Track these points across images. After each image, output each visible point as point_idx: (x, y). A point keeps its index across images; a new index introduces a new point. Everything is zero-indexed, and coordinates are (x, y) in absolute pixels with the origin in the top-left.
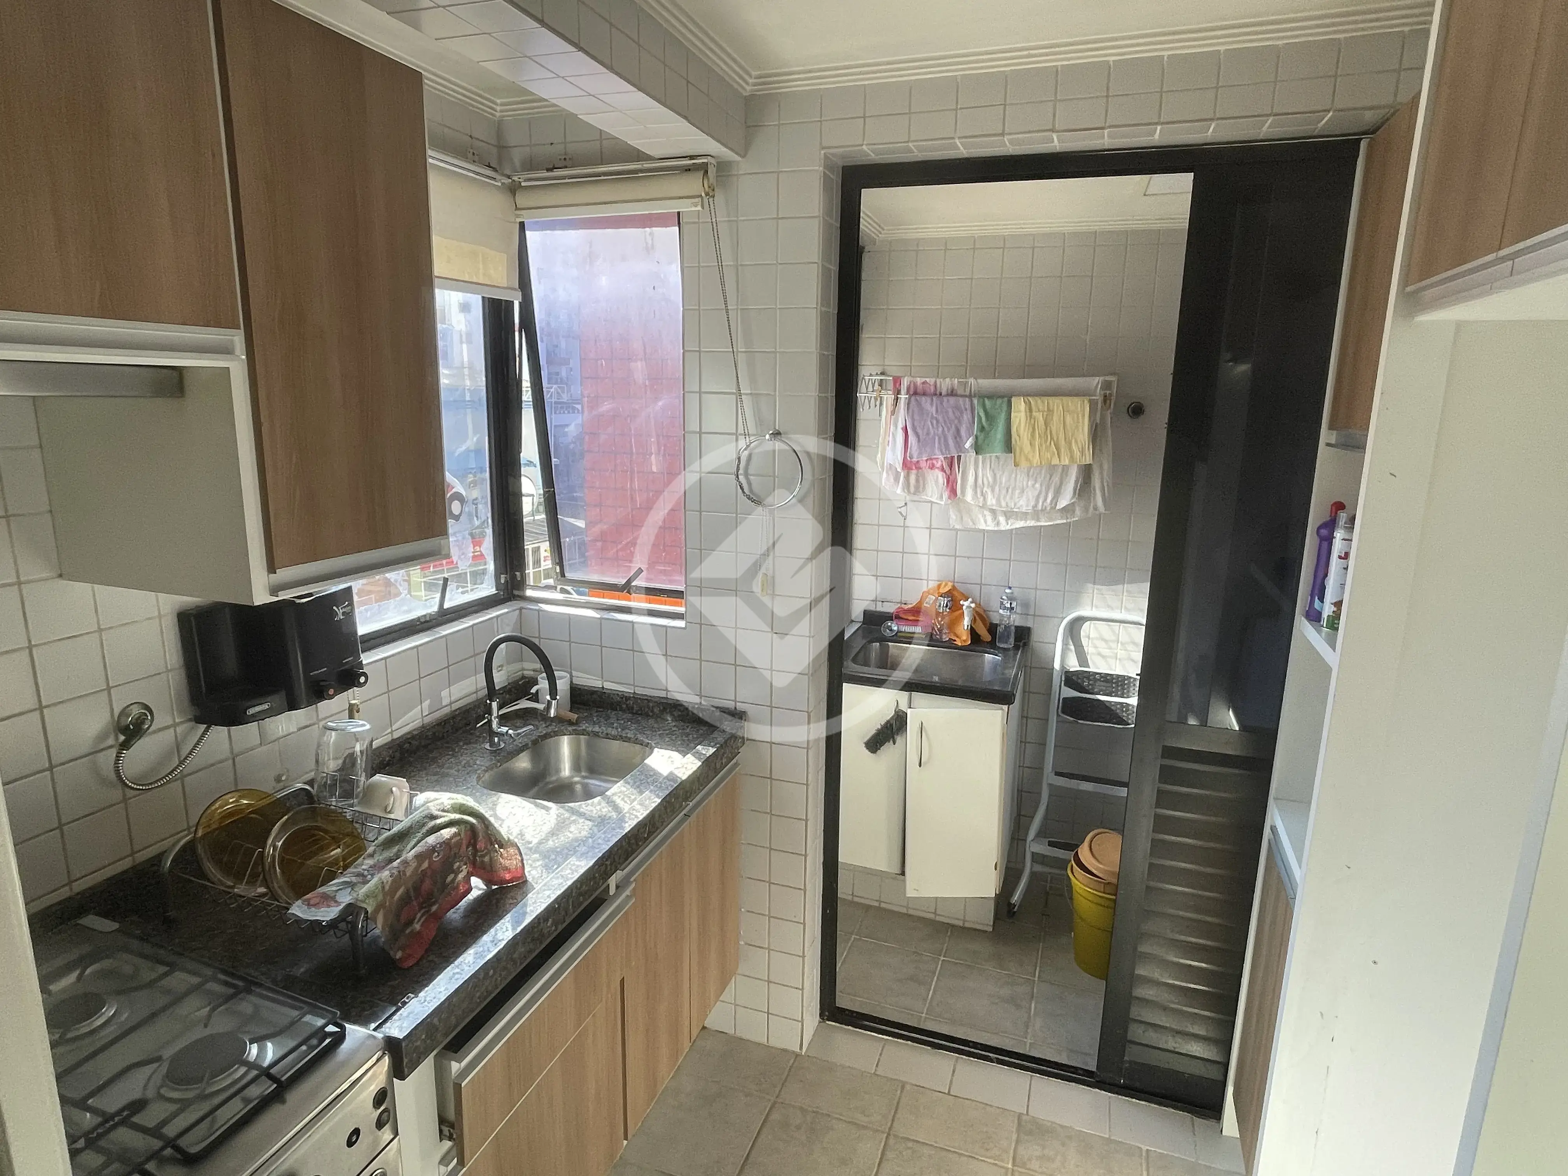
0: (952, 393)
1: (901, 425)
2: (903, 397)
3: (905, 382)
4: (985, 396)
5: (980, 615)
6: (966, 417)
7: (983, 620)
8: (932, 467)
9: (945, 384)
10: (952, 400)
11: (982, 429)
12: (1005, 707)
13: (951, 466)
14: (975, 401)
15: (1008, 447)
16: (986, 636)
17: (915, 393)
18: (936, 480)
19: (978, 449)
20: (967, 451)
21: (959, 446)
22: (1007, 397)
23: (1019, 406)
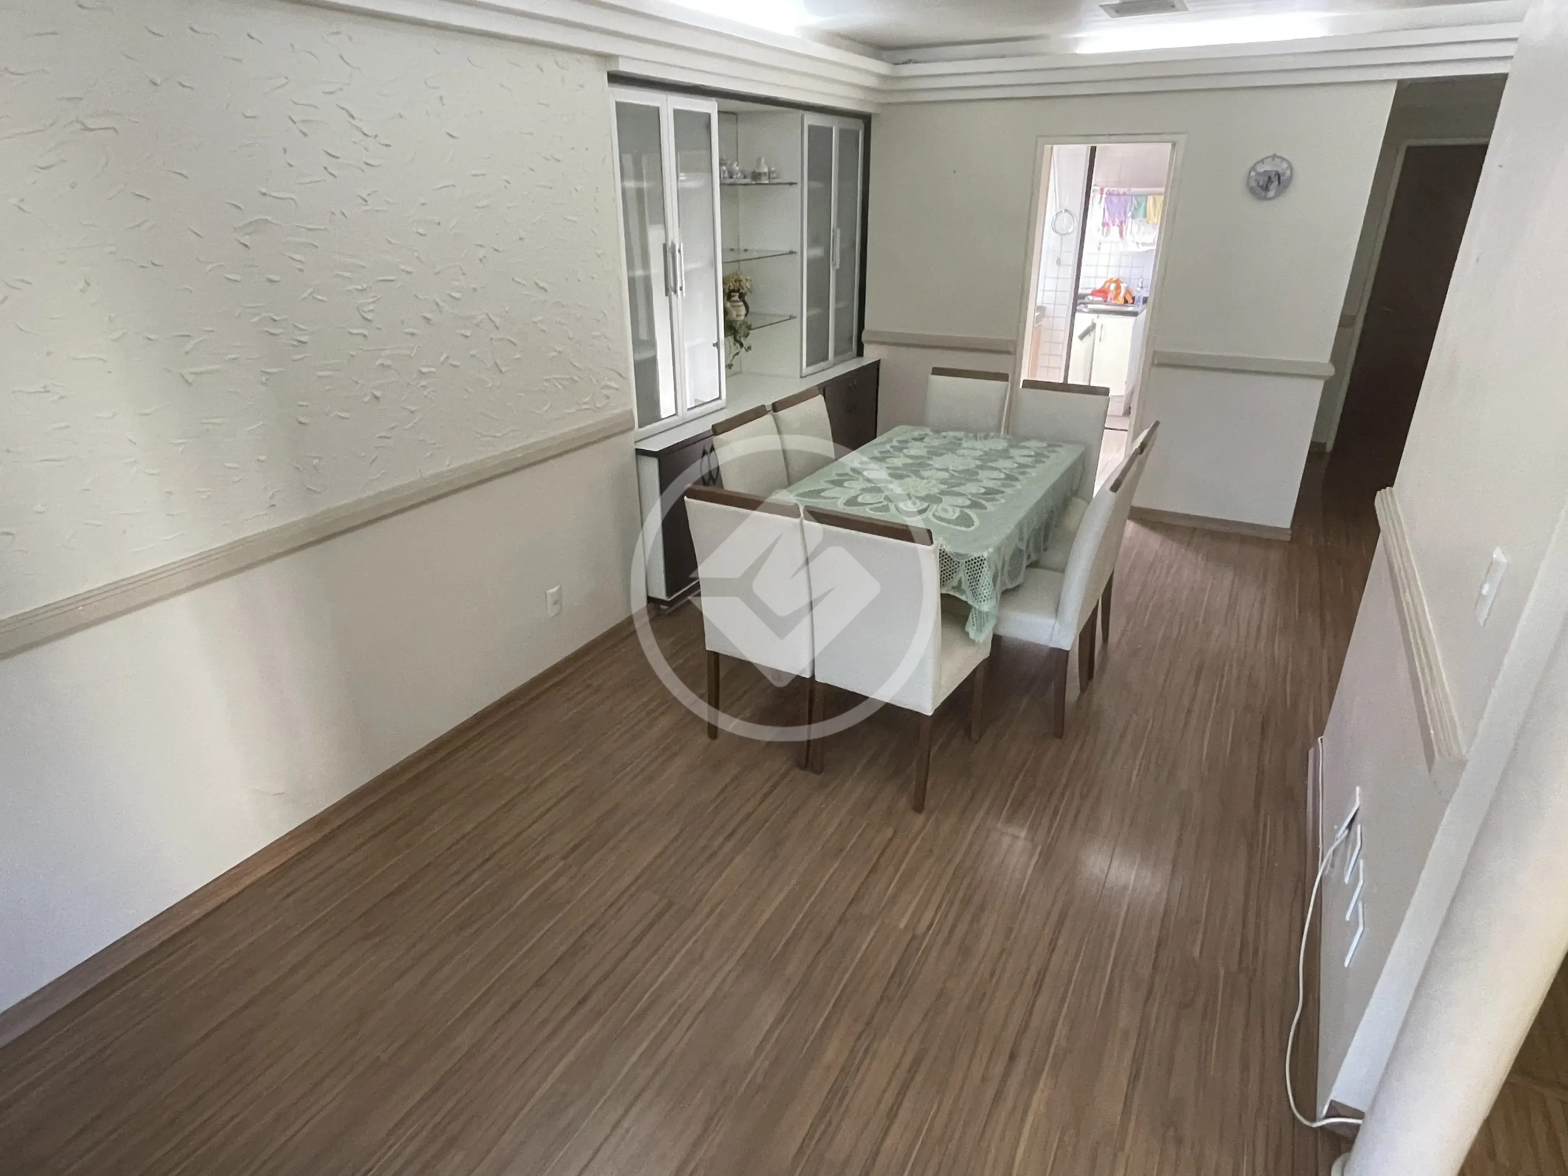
0: (1124, 194)
1: (1103, 207)
2: (1104, 196)
3: (1105, 190)
4: (1137, 196)
5: (1128, 291)
6: (1129, 204)
7: (1130, 294)
8: (1114, 225)
9: (1122, 191)
10: (1125, 197)
11: (1135, 209)
12: (1135, 317)
13: (1121, 225)
14: (1133, 197)
15: (1145, 216)
16: (1130, 301)
17: (1110, 194)
18: (1115, 230)
19: (1133, 217)
20: (1129, 218)
21: (1125, 213)
22: (1146, 196)
23: (1150, 199)
